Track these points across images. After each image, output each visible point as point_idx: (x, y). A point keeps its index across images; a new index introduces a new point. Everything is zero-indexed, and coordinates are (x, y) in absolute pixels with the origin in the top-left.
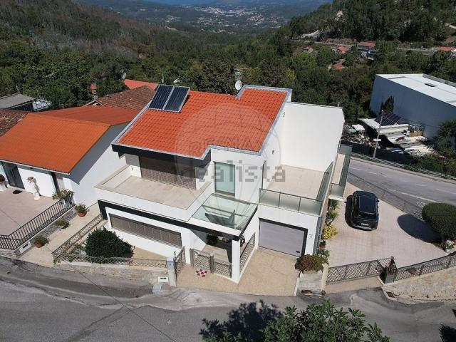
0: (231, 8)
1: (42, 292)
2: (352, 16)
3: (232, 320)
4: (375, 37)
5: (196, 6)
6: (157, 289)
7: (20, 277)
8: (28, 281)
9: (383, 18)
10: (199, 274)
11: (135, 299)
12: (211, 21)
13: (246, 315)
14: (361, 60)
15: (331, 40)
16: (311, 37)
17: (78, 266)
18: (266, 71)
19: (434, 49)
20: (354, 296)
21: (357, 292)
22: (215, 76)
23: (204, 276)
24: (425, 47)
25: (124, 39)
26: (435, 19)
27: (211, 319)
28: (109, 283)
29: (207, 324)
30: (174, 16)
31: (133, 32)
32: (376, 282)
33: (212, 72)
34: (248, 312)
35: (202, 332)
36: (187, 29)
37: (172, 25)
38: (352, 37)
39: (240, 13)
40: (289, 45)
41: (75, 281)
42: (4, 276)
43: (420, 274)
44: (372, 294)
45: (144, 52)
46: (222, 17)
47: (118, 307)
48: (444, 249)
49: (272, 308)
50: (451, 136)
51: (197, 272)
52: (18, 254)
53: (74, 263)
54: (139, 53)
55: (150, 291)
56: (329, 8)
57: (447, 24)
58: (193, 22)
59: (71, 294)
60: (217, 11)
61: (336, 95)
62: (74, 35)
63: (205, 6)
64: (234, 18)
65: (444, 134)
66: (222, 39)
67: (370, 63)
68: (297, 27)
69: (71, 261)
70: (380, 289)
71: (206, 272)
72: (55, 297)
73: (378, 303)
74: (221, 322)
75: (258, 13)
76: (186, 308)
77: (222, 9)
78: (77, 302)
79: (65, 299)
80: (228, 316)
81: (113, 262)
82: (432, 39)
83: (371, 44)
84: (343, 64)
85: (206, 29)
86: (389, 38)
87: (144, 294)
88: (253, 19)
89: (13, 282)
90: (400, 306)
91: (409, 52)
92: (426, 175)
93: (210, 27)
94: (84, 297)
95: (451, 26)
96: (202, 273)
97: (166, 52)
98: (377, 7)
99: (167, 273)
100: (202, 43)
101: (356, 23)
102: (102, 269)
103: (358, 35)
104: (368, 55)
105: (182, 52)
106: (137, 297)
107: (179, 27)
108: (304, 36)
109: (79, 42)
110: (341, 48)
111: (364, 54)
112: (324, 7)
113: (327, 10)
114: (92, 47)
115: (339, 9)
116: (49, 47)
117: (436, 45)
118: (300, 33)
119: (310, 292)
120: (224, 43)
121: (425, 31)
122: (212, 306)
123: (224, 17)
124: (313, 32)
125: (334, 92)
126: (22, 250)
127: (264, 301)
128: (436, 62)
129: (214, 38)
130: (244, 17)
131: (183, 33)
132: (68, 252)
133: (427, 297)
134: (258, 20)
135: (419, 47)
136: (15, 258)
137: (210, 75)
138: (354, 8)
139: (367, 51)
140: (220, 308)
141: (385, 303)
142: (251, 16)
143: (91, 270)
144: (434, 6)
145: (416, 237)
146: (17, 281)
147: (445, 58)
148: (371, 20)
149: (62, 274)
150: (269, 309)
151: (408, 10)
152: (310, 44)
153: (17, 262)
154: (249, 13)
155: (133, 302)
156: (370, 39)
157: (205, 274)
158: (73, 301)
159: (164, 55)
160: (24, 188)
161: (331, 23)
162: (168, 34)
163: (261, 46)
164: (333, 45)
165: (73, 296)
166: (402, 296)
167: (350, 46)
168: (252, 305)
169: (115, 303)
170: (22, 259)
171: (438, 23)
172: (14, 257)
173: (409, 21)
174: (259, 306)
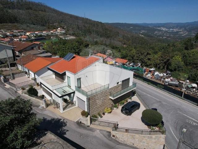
0: (171, 28)
5: (155, 26)
12: (161, 33)
20: (98, 131)
22: (140, 55)
25: (119, 39)
27: (45, 118)
29: (43, 118)
30: (145, 30)
31: (123, 36)
36: (148, 36)
37: (142, 34)
44: (105, 132)
45: (126, 44)
46: (166, 32)
52: (17, 90)
53: (25, 95)
54: (124, 44)
55: (38, 107)
58: (152, 33)
60: (164, 29)
61: (195, 69)
62: (101, 36)
63: (159, 27)
64: (172, 32)
70: (110, 132)
74: (47, 119)
75: (185, 30)
77: (167, 28)
80: (51, 119)
81: (33, 97)
85: (157, 37)
87: (36, 107)
88: (182, 33)
89: (12, 95)
93: (160, 36)
107: (145, 35)
109: (102, 39)
114: (106, 41)
116: (91, 40)
119: (84, 124)
122: (49, 115)
125: (194, 68)
126: (18, 89)
131: (146, 38)
133: (133, 144)
136: (16, 91)
142: (181, 31)
154: (180, 30)
166: (120, 139)
170: (17, 91)
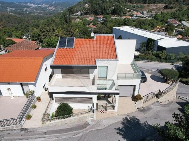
0: (38, 4)
1: (44, 139)
2: (93, 6)
3: (124, 125)
4: (102, 14)
5: (21, 3)
6: (90, 123)
7: (29, 135)
8: (34, 136)
9: (104, 6)
10: (101, 113)
11: (85, 129)
12: (30, 10)
13: (126, 122)
14: (99, 22)
15: (86, 15)
16: (78, 15)
17: (54, 123)
18: (68, 29)
19: (124, 17)
20: (152, 106)
21: (152, 104)
23: (104, 113)
24: (121, 16)
26: (122, 7)
27: (117, 127)
28: (70, 126)
29: (117, 130)
30: (11, 7)
32: (155, 99)
33: (44, 32)
34: (126, 121)
35: (118, 133)
36: (19, 14)
38: (94, 14)
39: (43, 6)
40: (69, 18)
41: (55, 130)
42: (20, 138)
43: (167, 93)
44: (156, 104)
47: (81, 134)
48: (169, 84)
49: (132, 117)
50: (145, 47)
51: (100, 112)
55: (88, 124)
56: (82, 3)
57: (126, 8)
58: (21, 10)
59: (58, 136)
60: (32, 5)
63: (26, 3)
64: (41, 8)
65: (142, 47)
66: (38, 18)
67: (102, 24)
68: (71, 11)
69: (51, 121)
70: (158, 101)
71: (104, 111)
72: (52, 139)
73: (159, 106)
74: (121, 127)
75: (52, 6)
76: (106, 126)
77: (34, 4)
78: (62, 138)
79: (56, 139)
80: (121, 124)
82: (122, 14)
83: (102, 16)
84: (93, 25)
86: (108, 14)
87: (87, 126)
88: (50, 8)
90: (165, 105)
91: (115, 19)
92: (142, 62)
93: (30, 13)
94: (64, 135)
95: (127, 9)
96: (103, 112)
97: (12, 25)
98: (101, 2)
99: (93, 115)
100: (29, 20)
101: (94, 9)
102: (65, 121)
103: (96, 13)
104: (101, 21)
105: (21, 25)
106: (85, 128)
107: (15, 13)
108: (75, 14)
110: (91, 19)
111: (100, 20)
112: (80, 2)
113: (81, 4)
115: (86, 3)
117: (124, 16)
118: (73, 13)
119: (140, 108)
120: (39, 19)
121: (119, 11)
122: (114, 123)
123: (36, 8)
124: (77, 13)
127: (129, 115)
128: (126, 22)
129: (34, 17)
130: (46, 8)
131: (18, 16)
132: (45, 118)
133: (168, 100)
134: (52, 9)
135: (118, 17)
137: (43, 33)
138: (93, 3)
139: (101, 19)
140: (117, 123)
141: (161, 105)
142: (48, 7)
143: (60, 123)
144: (120, 2)
145: (159, 82)
146: (28, 138)
147: (129, 20)
148: (100, 7)
149: (48, 128)
150: (132, 118)
151: (112, 3)
152: (78, 18)
153: (22, 130)
155: (85, 130)
156: (101, 15)
157: (104, 112)
158: (61, 138)
159: (11, 26)
160: (2, 95)
161: (85, 9)
162: (11, 16)
163: (57, 19)
164: (87, 18)
165: (60, 136)
166: (163, 102)
167: (94, 17)
168: (126, 118)
169: (79, 133)
170: (24, 127)
171: (123, 8)
172: (20, 127)
173: (113, 7)
174: (128, 118)
